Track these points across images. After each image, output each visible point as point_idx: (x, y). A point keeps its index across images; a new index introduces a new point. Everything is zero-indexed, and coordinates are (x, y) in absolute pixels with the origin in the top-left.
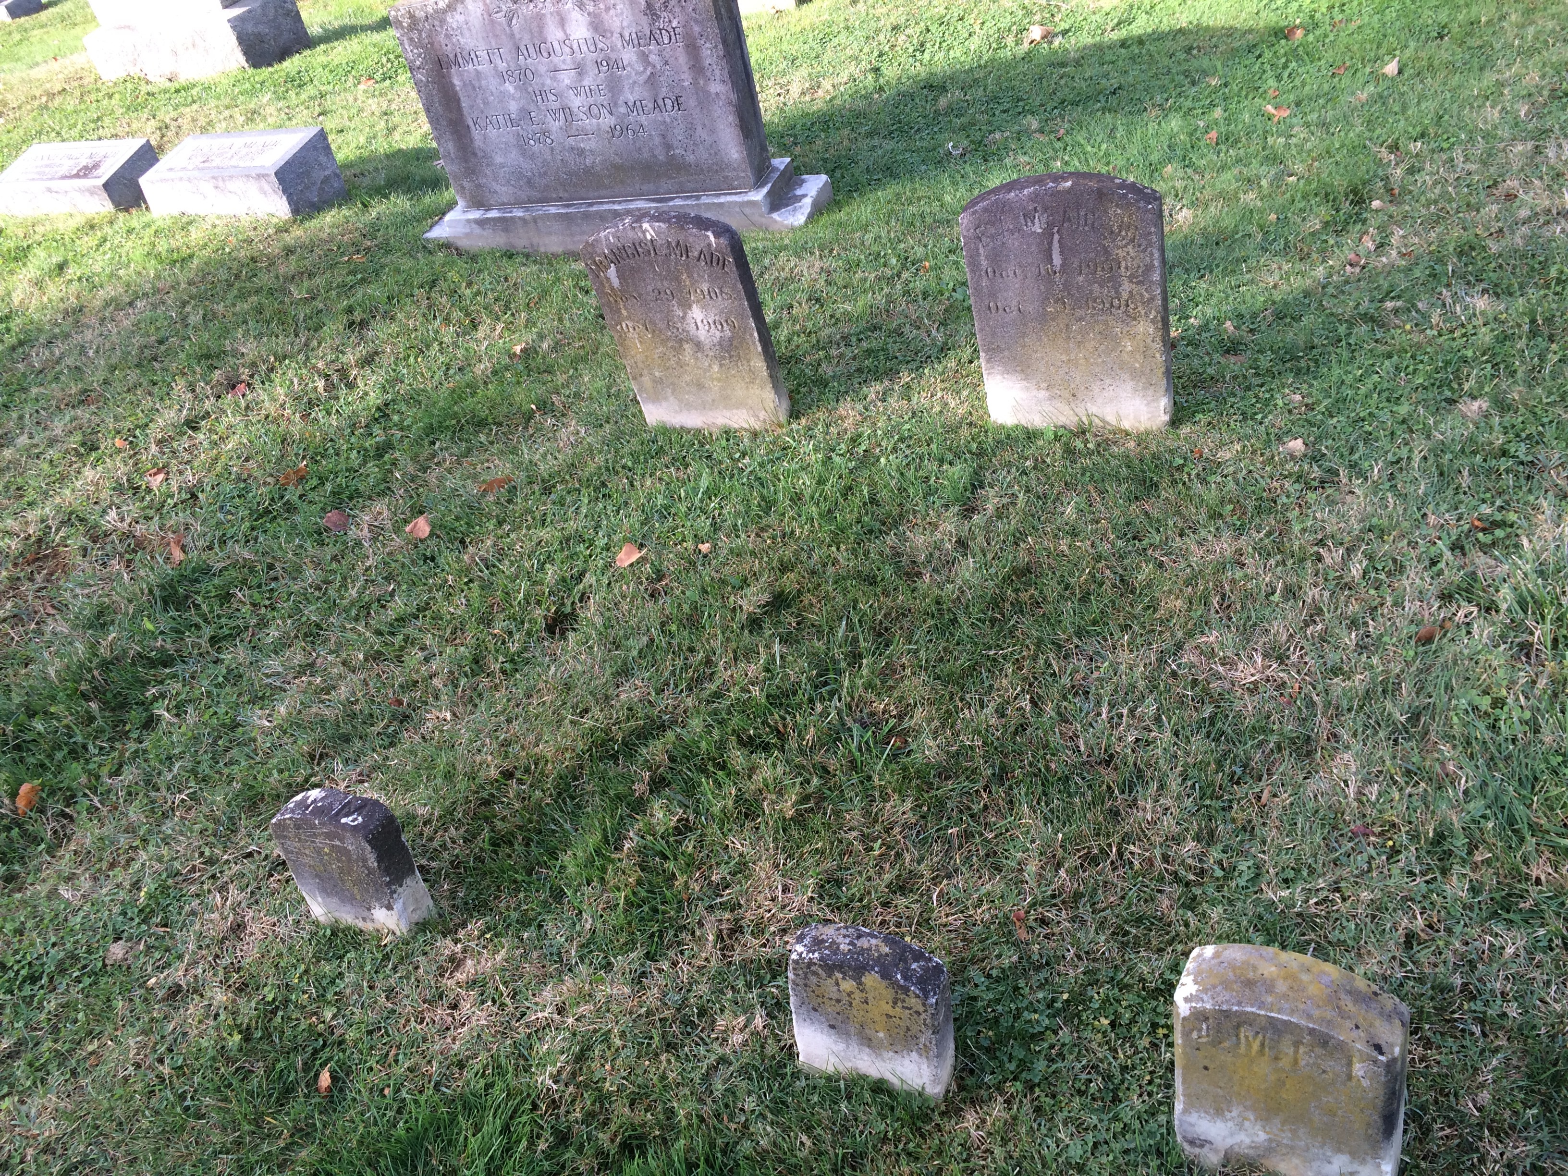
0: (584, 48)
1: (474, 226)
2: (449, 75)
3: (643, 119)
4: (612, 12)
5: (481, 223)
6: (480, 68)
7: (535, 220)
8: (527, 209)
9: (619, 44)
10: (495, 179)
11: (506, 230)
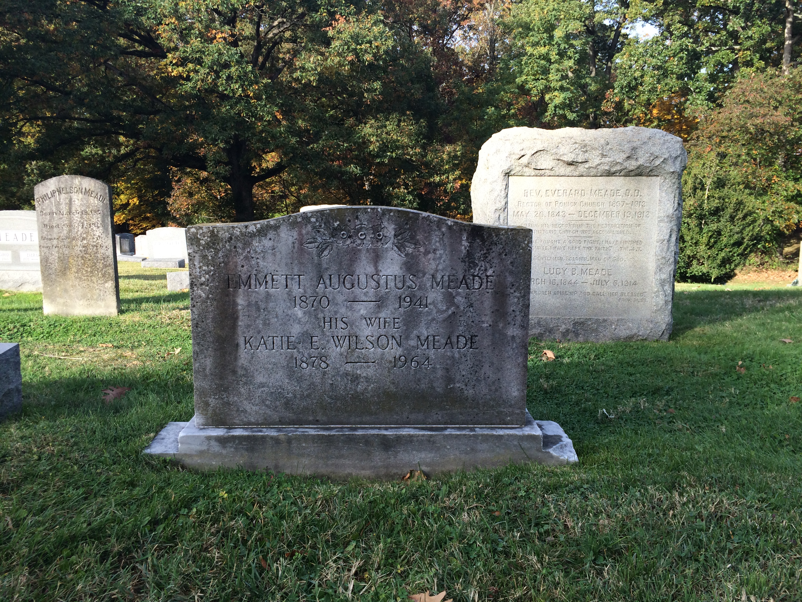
0: (391, 284)
1: (213, 443)
2: (235, 294)
3: (432, 353)
4: (431, 256)
5: (222, 441)
6: (272, 291)
7: (289, 441)
8: (279, 430)
9: (429, 284)
10: (249, 398)
11: (251, 450)
